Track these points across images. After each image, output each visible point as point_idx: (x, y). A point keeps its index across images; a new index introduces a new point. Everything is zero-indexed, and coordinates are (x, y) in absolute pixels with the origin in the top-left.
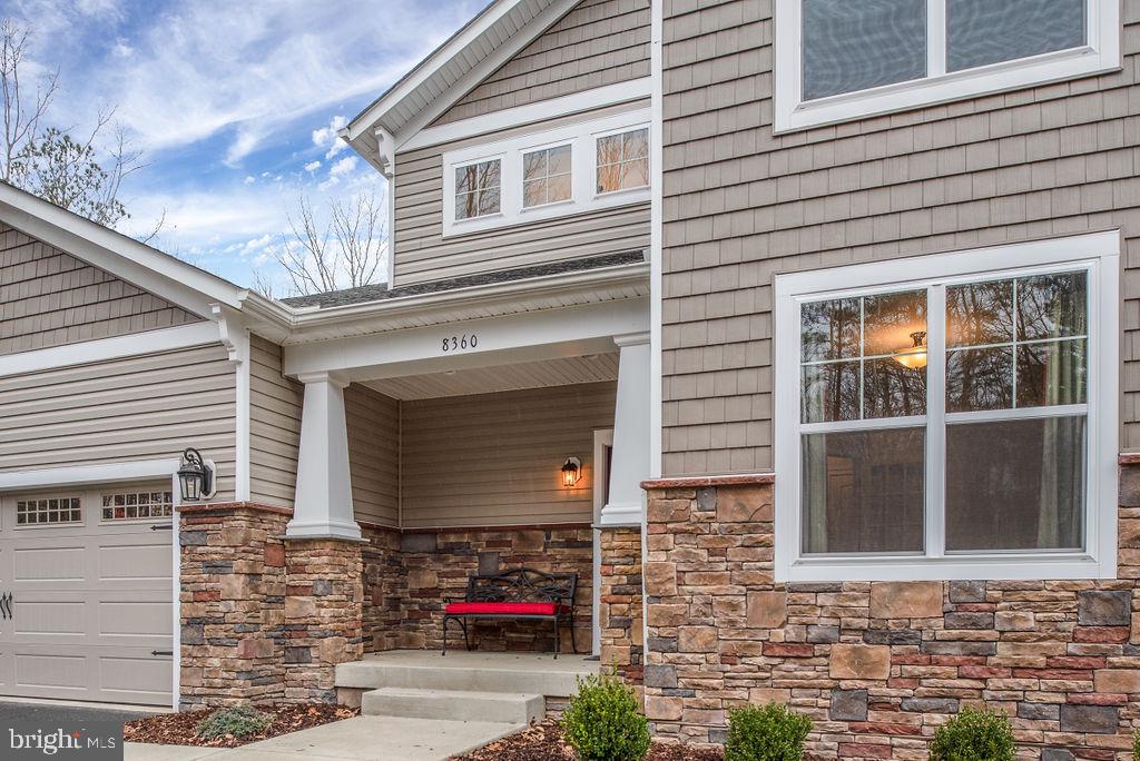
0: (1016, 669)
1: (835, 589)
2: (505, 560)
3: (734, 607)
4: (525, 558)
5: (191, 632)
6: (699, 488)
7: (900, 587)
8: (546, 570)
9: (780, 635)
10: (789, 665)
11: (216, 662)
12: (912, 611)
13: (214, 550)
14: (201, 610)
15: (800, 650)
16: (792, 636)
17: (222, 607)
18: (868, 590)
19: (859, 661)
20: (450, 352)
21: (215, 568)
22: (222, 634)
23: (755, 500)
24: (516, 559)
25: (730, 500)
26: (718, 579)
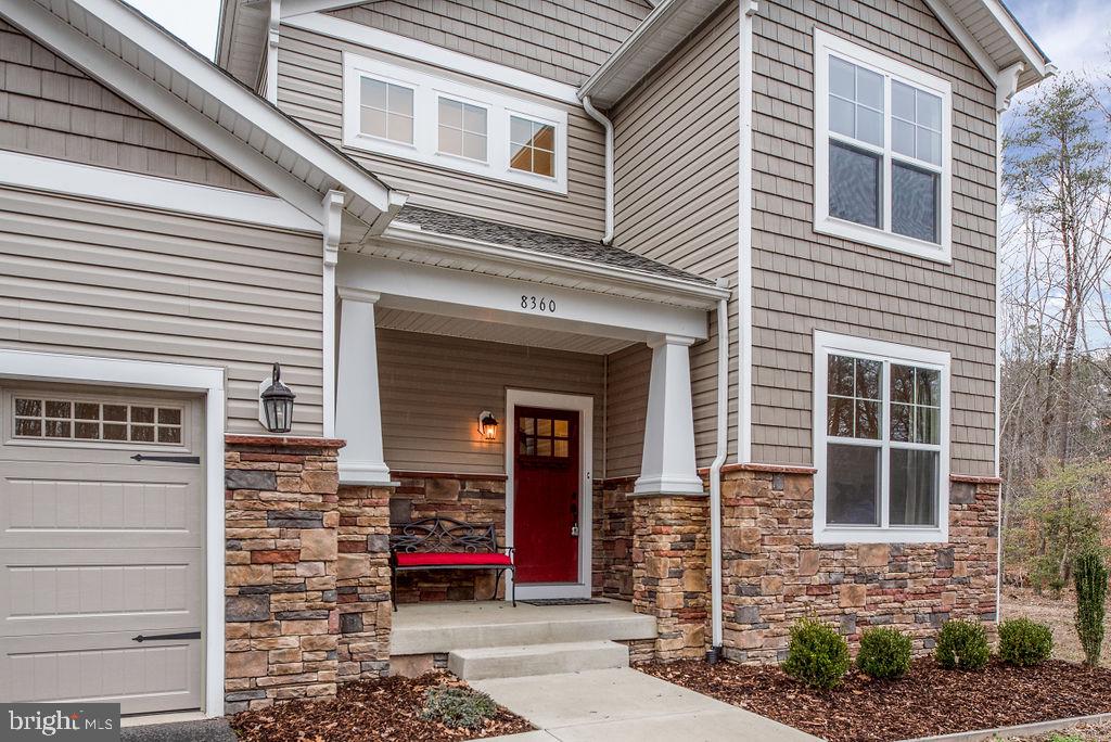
0: (917, 595)
1: (842, 548)
2: (417, 508)
3: (792, 561)
4: (439, 506)
5: (244, 606)
6: (775, 473)
7: (871, 547)
8: (461, 519)
9: (818, 579)
10: (820, 601)
11: (293, 641)
12: (878, 562)
13: (287, 495)
14: (266, 574)
15: (825, 590)
16: (823, 581)
17: (301, 570)
18: (856, 549)
19: (854, 597)
20: (528, 311)
21: (288, 520)
22: (301, 605)
23: (804, 484)
24: (427, 508)
25: (790, 483)
26: (783, 541)
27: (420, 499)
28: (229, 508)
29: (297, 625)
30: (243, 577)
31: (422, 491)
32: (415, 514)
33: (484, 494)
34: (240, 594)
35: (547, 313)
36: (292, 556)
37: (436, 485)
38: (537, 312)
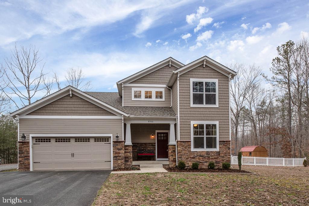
0: (212, 159)
1: (197, 152)
2: (143, 148)
3: (187, 154)
4: (146, 147)
5: (115, 158)
6: (184, 142)
7: (202, 152)
8: (149, 149)
9: (192, 156)
10: (193, 159)
11: (120, 162)
12: (204, 154)
13: (119, 147)
14: (117, 155)
15: (194, 158)
16: (193, 156)
17: (120, 155)
18: (200, 152)
19: (199, 159)
20: (149, 123)
21: (119, 149)
22: (120, 158)
23: (189, 143)
25: (187, 143)
26: (186, 151)
27: (143, 146)
28: (113, 148)
29: (120, 160)
30: (115, 155)
31: (143, 145)
32: (142, 148)
33: (152, 145)
34: (114, 157)
35: (152, 123)
36: (119, 153)
37: (145, 144)
38: (151, 123)
